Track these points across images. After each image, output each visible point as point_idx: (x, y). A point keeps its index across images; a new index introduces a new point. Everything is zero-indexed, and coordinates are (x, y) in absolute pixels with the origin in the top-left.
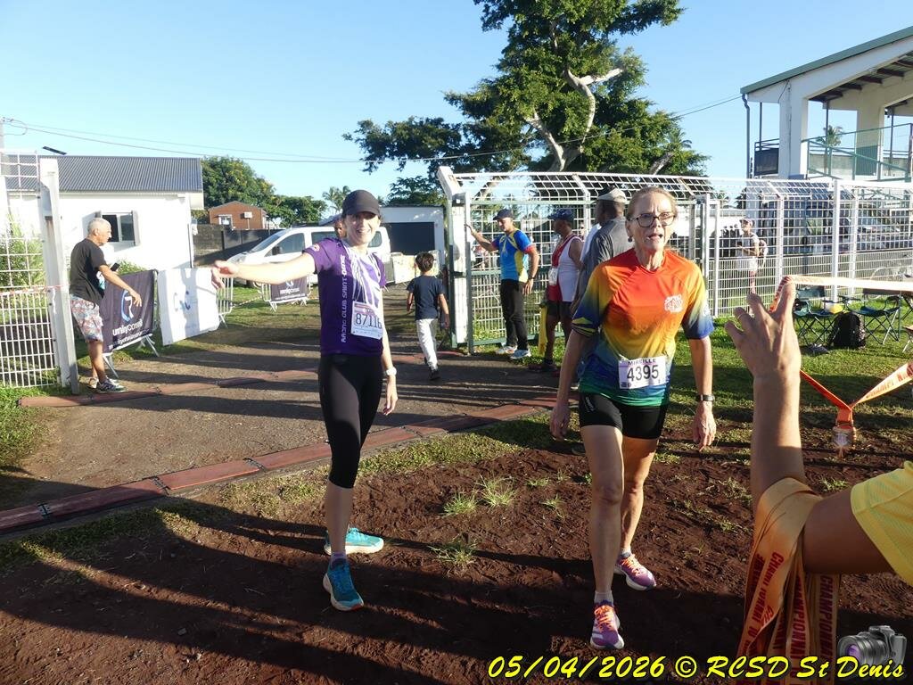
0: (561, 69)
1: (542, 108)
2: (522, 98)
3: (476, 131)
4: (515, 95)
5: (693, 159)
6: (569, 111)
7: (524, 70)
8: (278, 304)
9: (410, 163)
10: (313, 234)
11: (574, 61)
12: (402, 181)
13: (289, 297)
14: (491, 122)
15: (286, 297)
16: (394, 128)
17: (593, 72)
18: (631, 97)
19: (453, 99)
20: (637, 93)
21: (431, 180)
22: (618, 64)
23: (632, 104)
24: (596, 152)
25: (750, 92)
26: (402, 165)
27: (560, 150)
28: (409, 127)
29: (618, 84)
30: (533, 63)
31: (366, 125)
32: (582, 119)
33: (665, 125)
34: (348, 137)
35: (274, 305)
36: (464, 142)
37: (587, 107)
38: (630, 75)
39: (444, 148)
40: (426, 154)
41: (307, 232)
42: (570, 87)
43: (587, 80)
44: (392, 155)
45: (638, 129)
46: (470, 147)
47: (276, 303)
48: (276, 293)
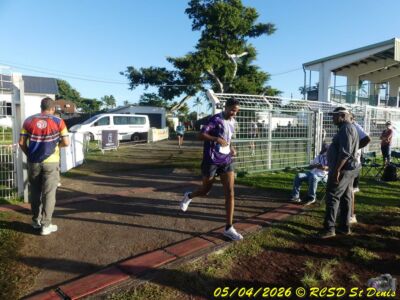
0: (223, 50)
1: (215, 67)
2: (207, 61)
3: (181, 75)
4: (204, 60)
5: (277, 93)
6: (227, 68)
7: (208, 49)
9: (150, 87)
10: (115, 117)
11: (229, 47)
12: (146, 95)
14: (188, 71)
15: (108, 147)
16: (144, 71)
17: (236, 53)
18: (251, 64)
19: (170, 60)
20: (253, 63)
21: (160, 95)
22: (246, 50)
23: (251, 67)
24: (237, 87)
25: (307, 66)
26: (147, 87)
27: (222, 85)
28: (150, 70)
29: (245, 59)
30: (212, 47)
31: (130, 69)
32: (232, 72)
33: (265, 78)
34: (122, 74)
35: (103, 151)
36: (176, 79)
37: (234, 67)
38: (251, 55)
39: (167, 81)
40: (157, 83)
41: (111, 116)
42: (227, 58)
43: (233, 56)
44: (142, 83)
45: (254, 79)
46: (178, 82)
48: (104, 145)
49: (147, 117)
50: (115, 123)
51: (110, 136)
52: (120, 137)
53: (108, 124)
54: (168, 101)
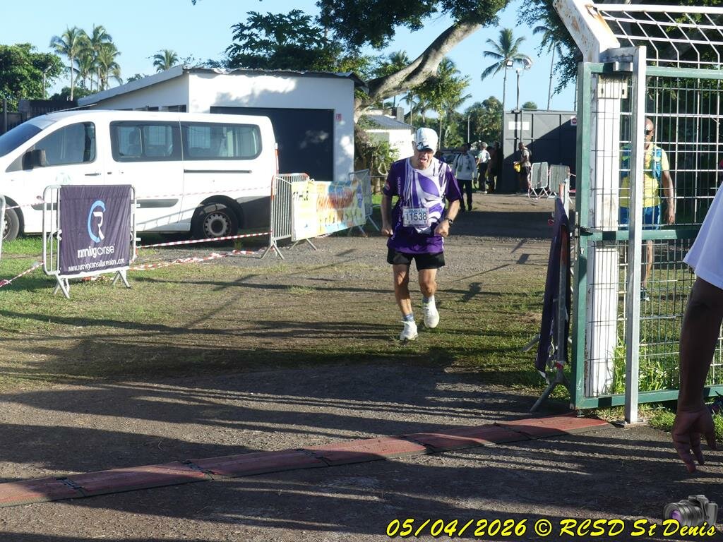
8: (72, 282)
10: (115, 126)
12: (260, 21)
13: (94, 265)
15: (88, 266)
35: (64, 283)
41: (102, 120)
47: (67, 277)
48: (67, 257)
49: (265, 125)
50: (118, 155)
51: (98, 211)
52: (143, 220)
53: (88, 155)
54: (366, 50)
